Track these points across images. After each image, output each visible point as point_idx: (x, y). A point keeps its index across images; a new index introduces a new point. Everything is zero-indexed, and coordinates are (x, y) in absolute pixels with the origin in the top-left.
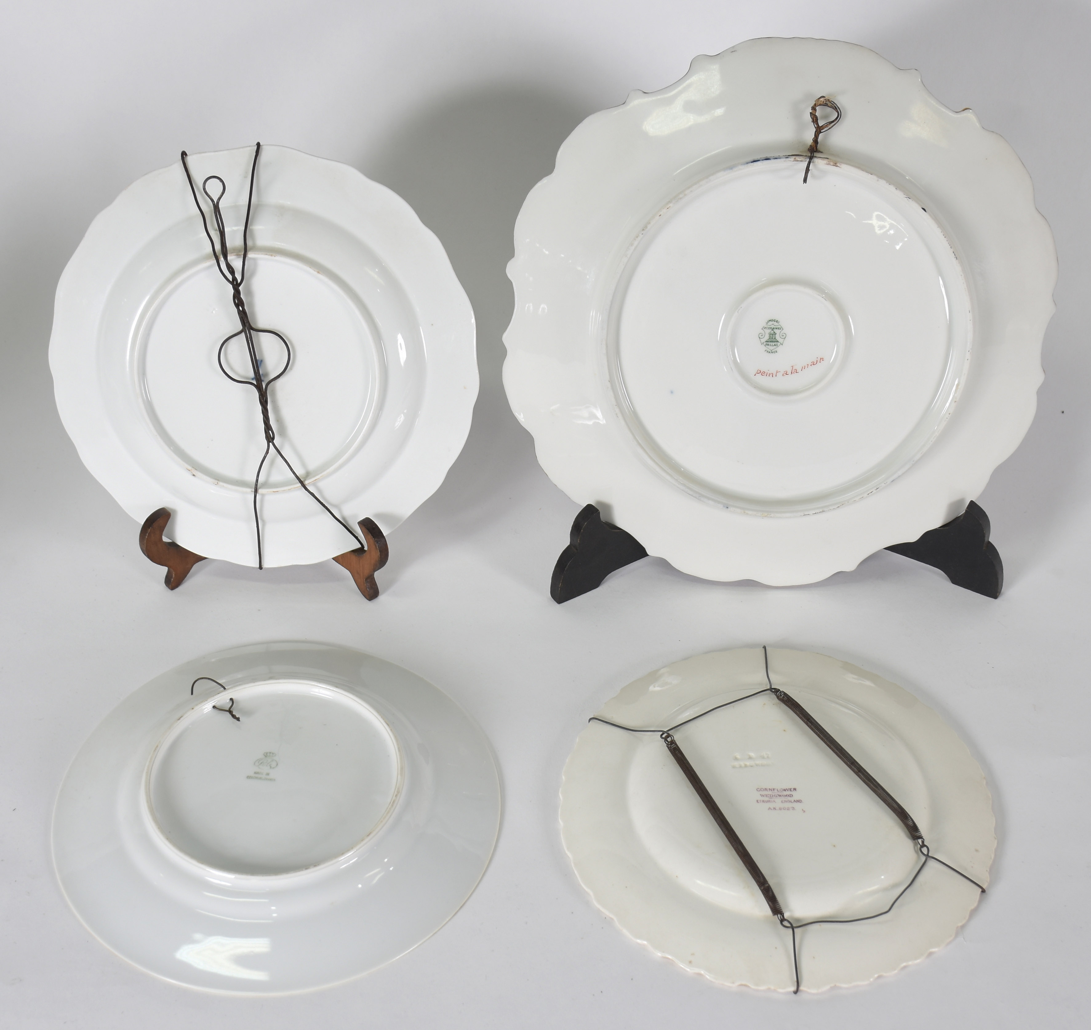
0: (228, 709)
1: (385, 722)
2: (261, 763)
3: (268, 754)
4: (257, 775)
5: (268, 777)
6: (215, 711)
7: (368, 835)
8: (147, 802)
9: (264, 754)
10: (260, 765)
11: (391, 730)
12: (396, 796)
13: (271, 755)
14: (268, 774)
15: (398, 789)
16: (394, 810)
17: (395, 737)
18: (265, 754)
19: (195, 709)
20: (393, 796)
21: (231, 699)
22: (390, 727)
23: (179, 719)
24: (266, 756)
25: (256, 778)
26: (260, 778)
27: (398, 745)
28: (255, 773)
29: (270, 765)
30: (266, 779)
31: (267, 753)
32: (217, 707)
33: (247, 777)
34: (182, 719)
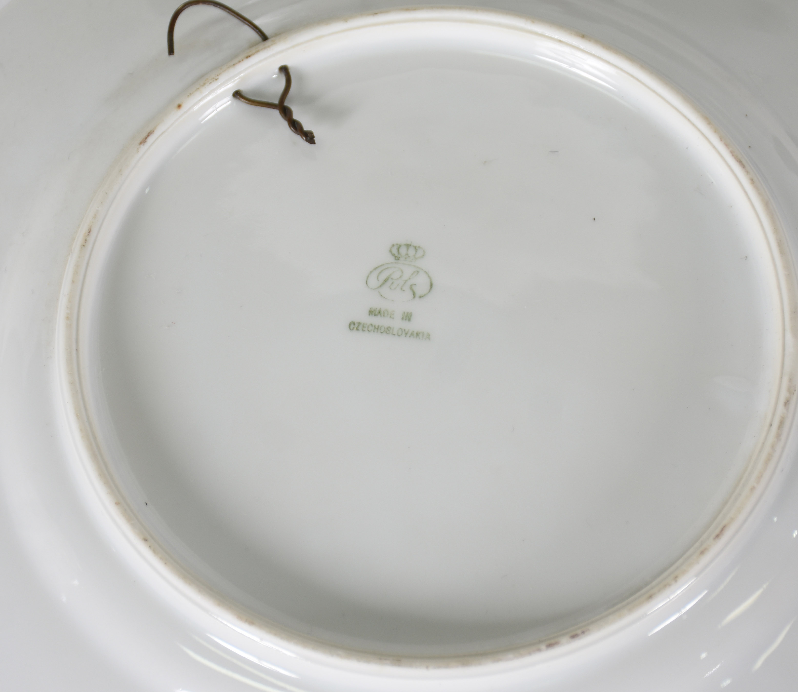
0: (276, 101)
1: (732, 153)
2: (386, 281)
3: (403, 251)
4: (377, 321)
5: (406, 325)
6: (242, 105)
7: (718, 536)
8: (78, 416)
9: (390, 251)
10: (381, 286)
11: (752, 181)
12: (787, 403)
13: (411, 252)
14: (408, 317)
15: (790, 380)
16: (783, 448)
17: (767, 205)
18: (395, 251)
19: (185, 107)
20: (776, 404)
21: (284, 70)
22: (747, 172)
23: (144, 141)
24: (397, 258)
25: (377, 328)
26: (388, 330)
27: (776, 230)
28: (371, 312)
29: (411, 288)
30: (405, 333)
31: (399, 247)
32: (244, 94)
33: (350, 325)
34: (150, 140)
